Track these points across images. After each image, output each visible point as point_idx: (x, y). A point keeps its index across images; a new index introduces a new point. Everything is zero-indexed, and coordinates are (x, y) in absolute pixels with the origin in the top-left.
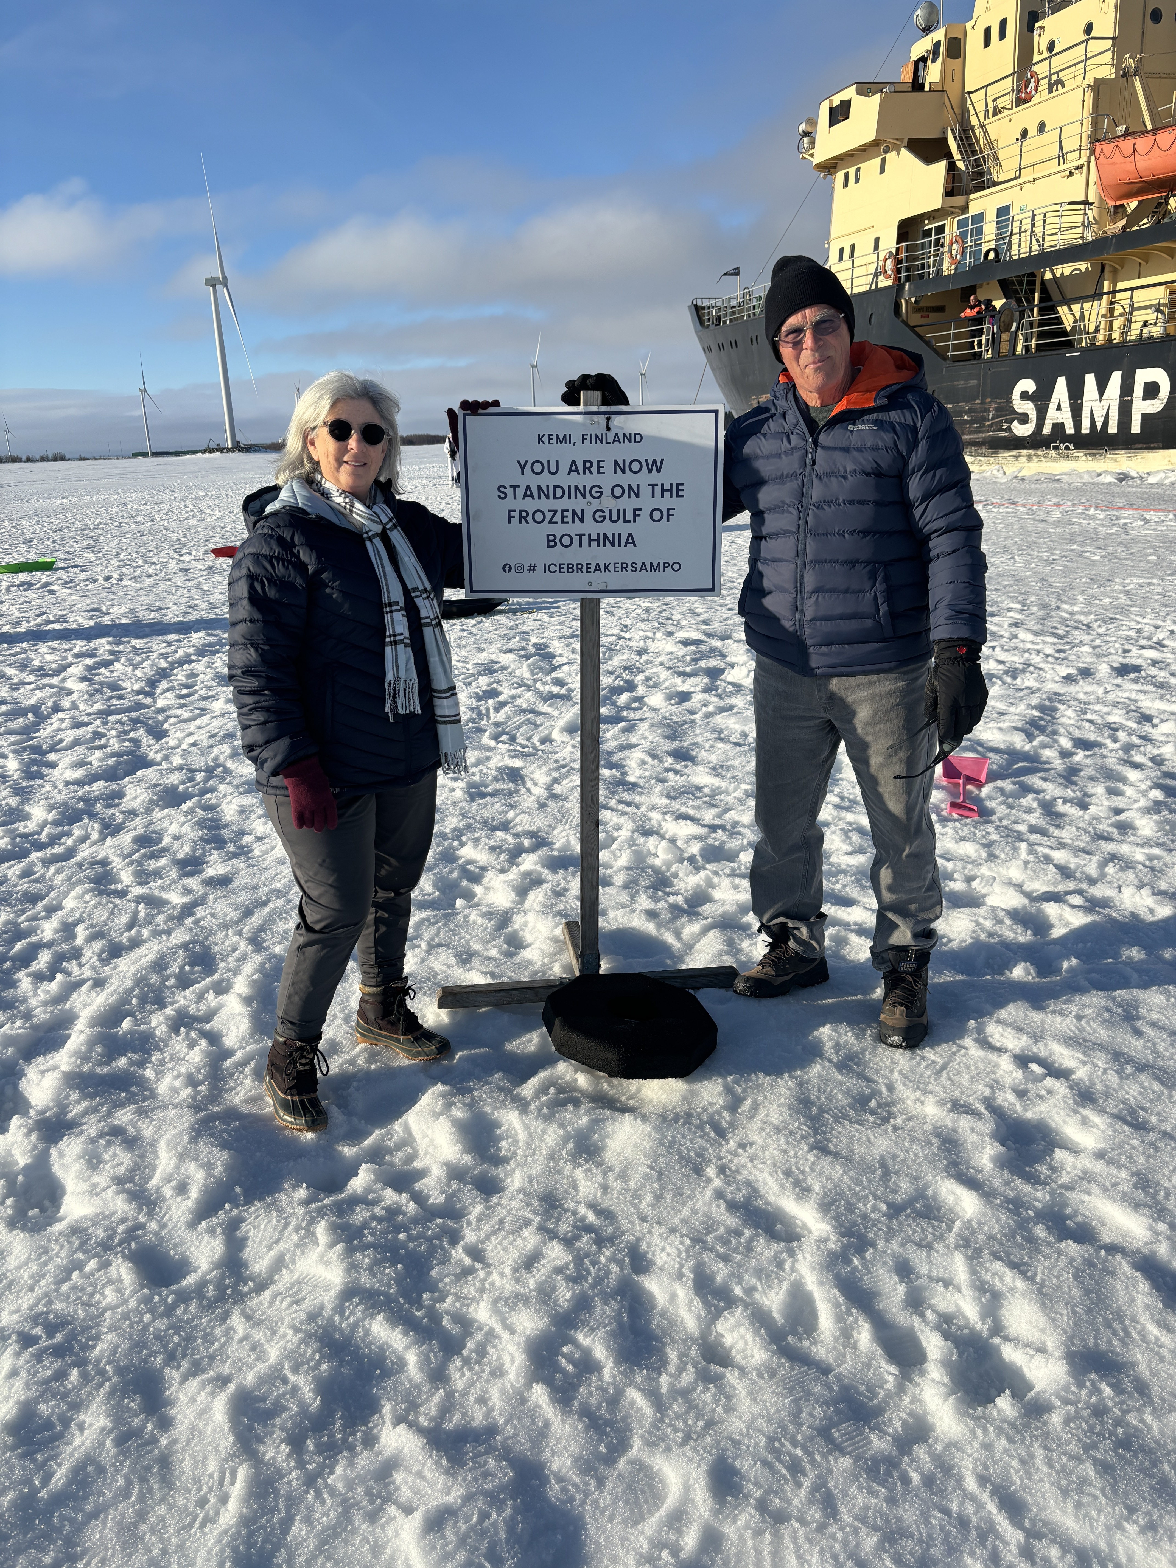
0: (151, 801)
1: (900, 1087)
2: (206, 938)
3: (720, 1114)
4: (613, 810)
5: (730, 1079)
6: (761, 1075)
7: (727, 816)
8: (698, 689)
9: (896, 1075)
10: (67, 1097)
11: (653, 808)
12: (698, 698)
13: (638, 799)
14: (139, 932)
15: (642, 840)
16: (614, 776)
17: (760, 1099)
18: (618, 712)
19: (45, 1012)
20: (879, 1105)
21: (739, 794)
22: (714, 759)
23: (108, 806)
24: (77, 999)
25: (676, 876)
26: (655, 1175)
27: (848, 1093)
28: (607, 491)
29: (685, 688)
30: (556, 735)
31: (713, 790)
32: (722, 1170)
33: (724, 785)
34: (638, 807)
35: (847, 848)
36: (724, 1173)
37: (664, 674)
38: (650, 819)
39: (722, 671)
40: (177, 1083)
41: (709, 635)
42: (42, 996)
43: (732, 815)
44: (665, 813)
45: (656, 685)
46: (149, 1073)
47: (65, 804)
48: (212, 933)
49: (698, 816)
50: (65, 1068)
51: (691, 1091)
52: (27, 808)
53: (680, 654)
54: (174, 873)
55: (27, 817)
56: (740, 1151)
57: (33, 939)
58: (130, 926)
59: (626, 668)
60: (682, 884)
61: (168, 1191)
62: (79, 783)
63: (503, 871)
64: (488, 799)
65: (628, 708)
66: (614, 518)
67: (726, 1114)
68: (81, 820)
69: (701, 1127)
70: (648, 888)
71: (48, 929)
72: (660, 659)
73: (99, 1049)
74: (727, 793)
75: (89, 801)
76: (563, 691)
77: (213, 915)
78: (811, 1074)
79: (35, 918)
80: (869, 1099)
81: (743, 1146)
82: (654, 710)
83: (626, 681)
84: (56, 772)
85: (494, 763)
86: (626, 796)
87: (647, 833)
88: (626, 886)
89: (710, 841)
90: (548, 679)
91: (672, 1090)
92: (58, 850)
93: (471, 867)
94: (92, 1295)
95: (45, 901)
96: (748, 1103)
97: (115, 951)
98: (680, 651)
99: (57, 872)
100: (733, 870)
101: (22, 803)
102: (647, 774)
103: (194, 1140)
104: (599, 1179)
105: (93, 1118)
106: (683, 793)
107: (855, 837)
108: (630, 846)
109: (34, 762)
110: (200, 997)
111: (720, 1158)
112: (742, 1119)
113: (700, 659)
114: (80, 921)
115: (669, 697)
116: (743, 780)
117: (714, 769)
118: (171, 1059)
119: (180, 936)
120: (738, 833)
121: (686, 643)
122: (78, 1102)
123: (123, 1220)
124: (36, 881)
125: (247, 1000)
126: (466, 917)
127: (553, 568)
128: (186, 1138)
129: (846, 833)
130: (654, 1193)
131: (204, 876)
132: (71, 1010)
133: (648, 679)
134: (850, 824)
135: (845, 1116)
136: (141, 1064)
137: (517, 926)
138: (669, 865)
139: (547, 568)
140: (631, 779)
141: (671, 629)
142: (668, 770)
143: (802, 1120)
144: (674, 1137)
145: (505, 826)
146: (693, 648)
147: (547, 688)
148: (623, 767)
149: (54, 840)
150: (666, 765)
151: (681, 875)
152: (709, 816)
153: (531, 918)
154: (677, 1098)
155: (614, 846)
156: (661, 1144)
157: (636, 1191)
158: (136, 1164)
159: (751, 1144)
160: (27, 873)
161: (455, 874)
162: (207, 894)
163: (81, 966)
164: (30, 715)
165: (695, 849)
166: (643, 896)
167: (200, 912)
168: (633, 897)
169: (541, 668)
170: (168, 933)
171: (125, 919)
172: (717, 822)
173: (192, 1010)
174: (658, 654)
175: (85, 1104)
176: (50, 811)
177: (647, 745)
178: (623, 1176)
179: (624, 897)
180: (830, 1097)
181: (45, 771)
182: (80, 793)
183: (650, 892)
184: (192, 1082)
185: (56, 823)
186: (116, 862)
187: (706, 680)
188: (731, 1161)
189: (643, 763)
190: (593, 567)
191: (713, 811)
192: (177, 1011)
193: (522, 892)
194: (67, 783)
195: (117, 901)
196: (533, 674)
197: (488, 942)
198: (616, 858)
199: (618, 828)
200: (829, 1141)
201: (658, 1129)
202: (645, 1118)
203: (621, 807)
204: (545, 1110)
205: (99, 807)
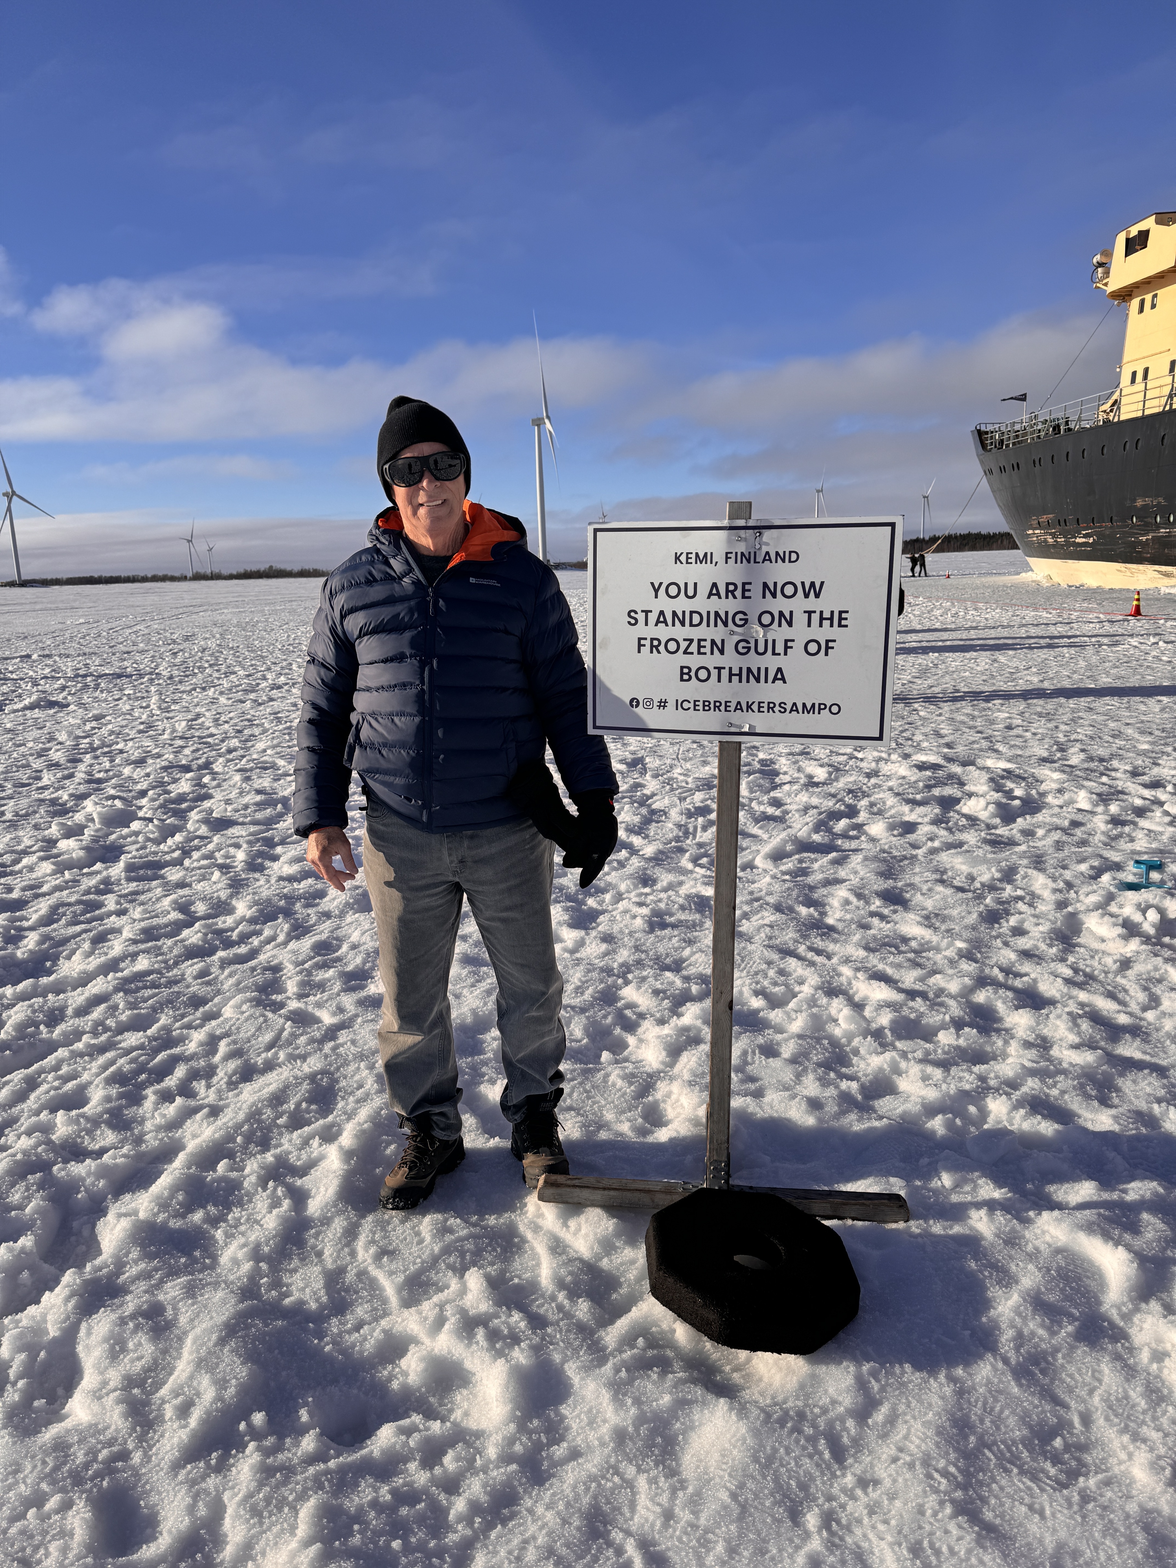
0: (347, 904)
1: (1100, 1421)
2: (338, 1069)
3: (843, 1422)
4: (799, 958)
5: (866, 1367)
6: (908, 1367)
7: (932, 981)
8: (927, 819)
9: (1096, 1400)
10: (127, 1255)
11: (847, 960)
12: (925, 829)
13: (831, 947)
14: (276, 1053)
15: (824, 1001)
16: (811, 915)
17: (902, 1408)
18: (833, 840)
19: (156, 1138)
20: (1067, 1447)
21: (951, 953)
22: (929, 904)
23: (307, 906)
24: (191, 1126)
25: (856, 1052)
26: (736, 1510)
27: (1024, 1419)
28: (753, 617)
29: (911, 817)
30: (759, 861)
31: (922, 945)
32: (828, 1520)
33: (935, 939)
34: (829, 957)
35: (1073, 1038)
36: (828, 1528)
37: (891, 801)
38: (839, 975)
39: (958, 801)
40: (240, 1255)
41: (950, 760)
42: (158, 1120)
43: (937, 980)
44: (858, 970)
45: (880, 813)
46: (219, 1234)
47: (269, 901)
48: (346, 1063)
49: (896, 976)
50: (142, 1215)
51: (813, 1376)
52: (234, 902)
53: (913, 779)
54: (337, 986)
55: (231, 911)
56: (859, 1492)
57: (176, 1051)
58: (270, 1046)
59: (850, 791)
60: (862, 1065)
61: (169, 1412)
62: (290, 879)
63: (662, 1022)
64: (668, 931)
65: (845, 836)
66: (761, 649)
67: (850, 1423)
68: (276, 919)
69: (812, 1440)
70: (819, 1065)
71: (196, 1039)
72: (890, 784)
73: (180, 1197)
74: (938, 949)
75: (291, 899)
76: (778, 813)
77: (353, 1042)
78: (978, 1379)
79: (189, 1026)
80: (1054, 1432)
81: (864, 1483)
82: (873, 840)
83: (848, 806)
84: (276, 865)
85: (684, 890)
86: (819, 943)
87: (832, 991)
88: (794, 1061)
89: (905, 1012)
90: (765, 798)
91: (790, 1371)
92: (243, 950)
93: (628, 1013)
94: (36, 1548)
95: (207, 1007)
96: (884, 1410)
97: (247, 1074)
98: (913, 775)
99: (230, 975)
100: (927, 1053)
101: (231, 896)
102: (848, 917)
103: (222, 1342)
104: (664, 1499)
105: (143, 1285)
106: (885, 945)
107: (1085, 1025)
108: (810, 1007)
109: (260, 854)
110: (306, 1143)
111: (830, 1498)
112: (871, 1435)
113: (935, 786)
114: (227, 1035)
115: (891, 827)
116: (959, 936)
117: (927, 918)
118: (248, 1220)
119: (314, 1064)
120: (942, 1004)
121: (922, 767)
122: (136, 1262)
123: (110, 1443)
124: (208, 983)
125: (348, 1155)
126: (607, 1075)
127: (686, 705)
128: (214, 1337)
129: (1074, 1018)
130: (728, 1541)
131: (363, 994)
132: (180, 1140)
133: (872, 805)
134: (1082, 1005)
135: (1014, 1459)
136: (215, 1222)
137: (659, 1095)
138: (850, 1037)
139: (680, 705)
140: (830, 921)
141: (908, 750)
142: (873, 914)
143: (953, 1456)
144: (775, 1450)
145: (677, 966)
146: (928, 773)
147: (762, 808)
148: (823, 905)
149: (244, 938)
150: (873, 908)
151: (862, 1051)
152: (909, 978)
153: (675, 1087)
154: (792, 1383)
155: (792, 1005)
156: (756, 1460)
157: (707, 1531)
158: (155, 1361)
159: (876, 1482)
160: (203, 974)
161: (609, 1020)
162: (357, 1016)
163: (209, 1087)
164: (279, 806)
165: (885, 1019)
166: (811, 1076)
167: (343, 1036)
168: (798, 1076)
169: (760, 786)
170: (304, 1058)
171: (268, 1037)
172: (918, 987)
173: (292, 1158)
174: (889, 777)
175: (142, 1266)
176: (250, 907)
177: (855, 881)
178: (695, 1503)
179: (788, 1075)
180: (998, 1422)
181: (268, 863)
182: (285, 891)
183: (820, 1071)
184: (256, 1255)
185: (253, 921)
186: (289, 969)
187: (937, 811)
188: (843, 1507)
189: (847, 902)
190: (733, 705)
191: (917, 973)
192: (275, 1156)
193: (675, 1051)
194: (281, 878)
195: (270, 1015)
196: (751, 792)
197: (623, 1112)
198: (791, 1020)
199: (801, 982)
200: (984, 1501)
201: (756, 1433)
202: (742, 1411)
203: (810, 955)
204: (623, 1374)
205: (298, 906)
